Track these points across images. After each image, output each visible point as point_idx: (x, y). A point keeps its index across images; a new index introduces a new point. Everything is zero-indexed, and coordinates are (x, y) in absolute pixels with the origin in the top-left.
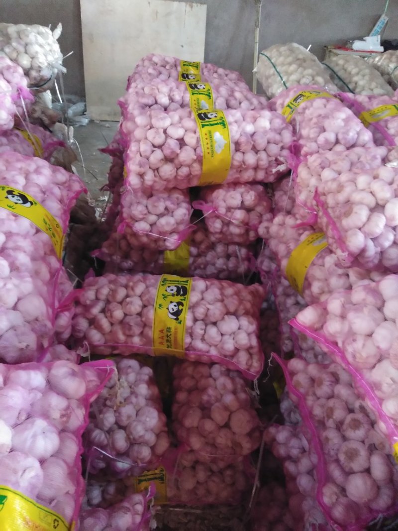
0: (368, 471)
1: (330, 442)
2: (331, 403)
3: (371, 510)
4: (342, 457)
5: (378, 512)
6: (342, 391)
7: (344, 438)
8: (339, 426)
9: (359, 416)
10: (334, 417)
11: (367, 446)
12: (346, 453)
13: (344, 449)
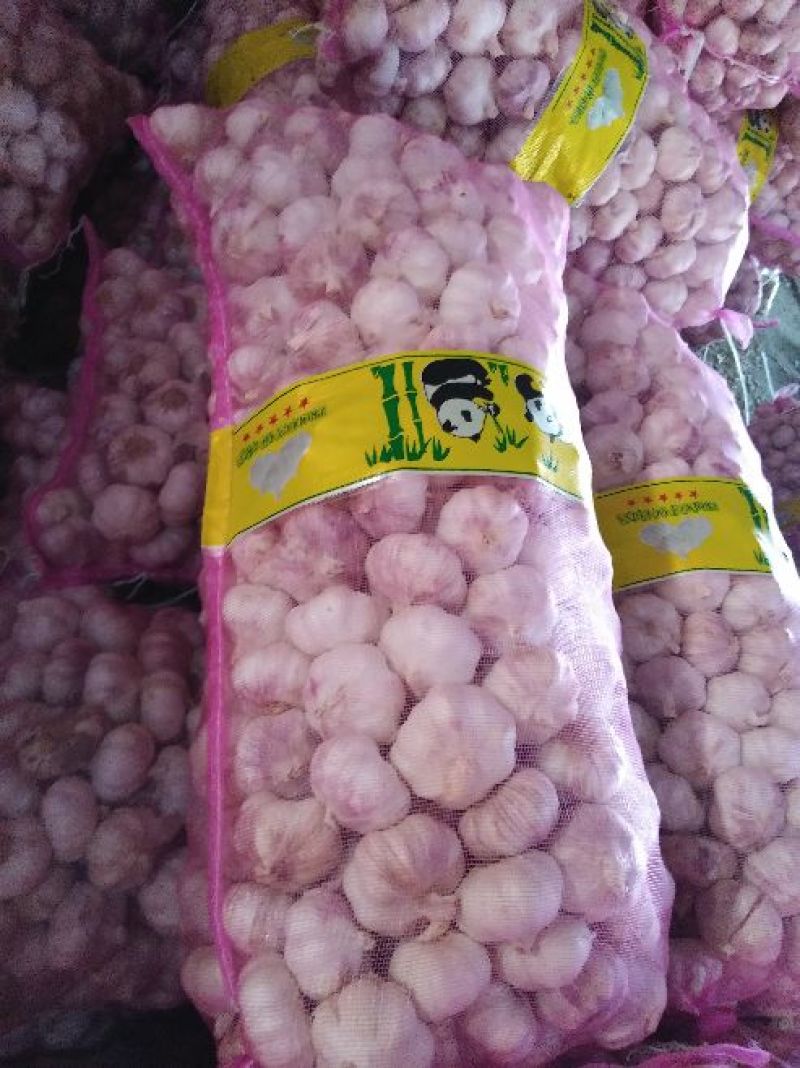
0: (155, 489)
1: (107, 416)
2: (150, 348)
3: (128, 559)
4: (116, 447)
5: (141, 567)
6: (186, 335)
7: (141, 419)
8: (143, 392)
9: (192, 389)
10: (141, 375)
11: (177, 443)
12: (128, 444)
13: (129, 434)
